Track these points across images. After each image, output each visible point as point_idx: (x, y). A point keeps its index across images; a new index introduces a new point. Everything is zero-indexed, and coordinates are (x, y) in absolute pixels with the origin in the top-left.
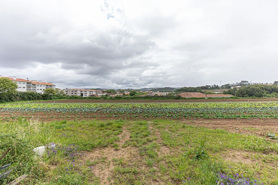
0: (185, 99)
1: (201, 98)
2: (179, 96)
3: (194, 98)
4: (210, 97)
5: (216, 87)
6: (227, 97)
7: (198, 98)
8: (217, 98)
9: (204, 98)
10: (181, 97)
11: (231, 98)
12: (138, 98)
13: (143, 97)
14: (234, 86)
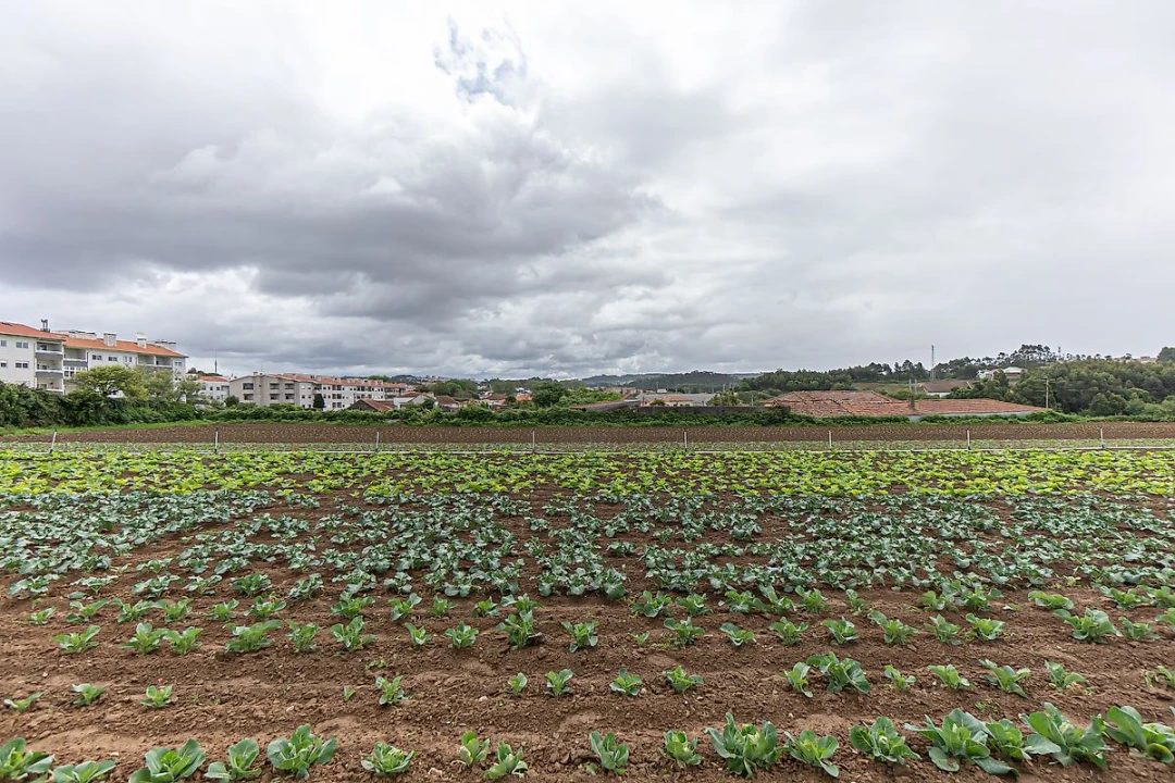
0: (813, 422)
1: (889, 420)
2: (779, 407)
3: (855, 419)
4: (931, 414)
6: (1015, 416)
7: (874, 421)
8: (967, 418)
9: (905, 420)
10: (792, 412)
11: (1035, 417)
12: (577, 416)
13: (599, 412)
14: (991, 368)
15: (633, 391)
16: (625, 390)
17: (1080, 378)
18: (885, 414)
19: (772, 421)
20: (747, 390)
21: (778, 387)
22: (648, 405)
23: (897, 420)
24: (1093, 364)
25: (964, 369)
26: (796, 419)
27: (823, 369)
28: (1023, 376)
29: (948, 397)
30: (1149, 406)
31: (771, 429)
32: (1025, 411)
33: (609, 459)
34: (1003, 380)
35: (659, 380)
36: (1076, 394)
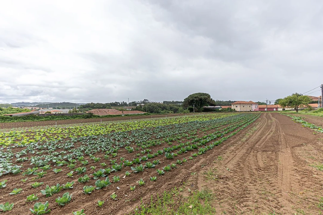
0: (99, 117)
1: (118, 116)
2: (90, 113)
3: (110, 116)
4: (126, 114)
5: (125, 104)
6: (141, 114)
7: (114, 116)
8: (133, 115)
9: (121, 115)
10: (94, 114)
11: (145, 114)
12: (7, 118)
13: (19, 116)
14: (139, 104)
15: (38, 108)
16: (34, 108)
17: (153, 106)
18: (117, 114)
19: (88, 117)
20: (82, 108)
21: (92, 107)
22: (44, 113)
23: (119, 116)
24: (155, 103)
25: (134, 104)
26: (95, 116)
27: (104, 103)
28: (144, 106)
29: (131, 110)
30: (162, 111)
31: (87, 119)
32: (143, 113)
33: (22, 133)
34: (141, 106)
35: (49, 105)
36: (152, 109)
